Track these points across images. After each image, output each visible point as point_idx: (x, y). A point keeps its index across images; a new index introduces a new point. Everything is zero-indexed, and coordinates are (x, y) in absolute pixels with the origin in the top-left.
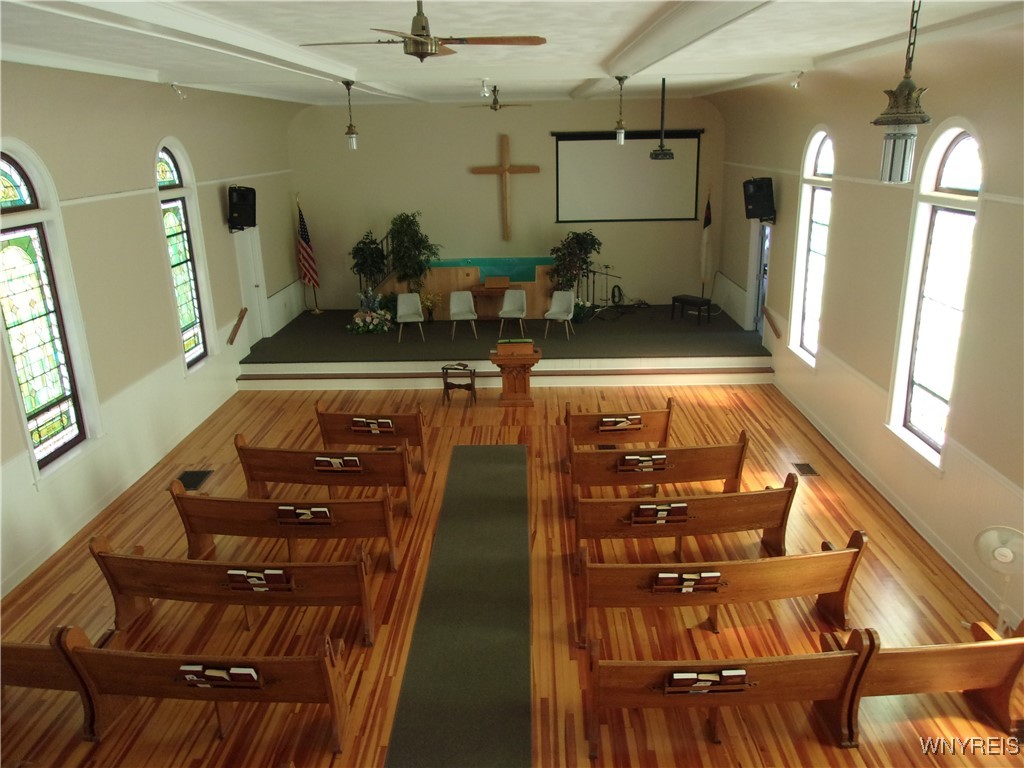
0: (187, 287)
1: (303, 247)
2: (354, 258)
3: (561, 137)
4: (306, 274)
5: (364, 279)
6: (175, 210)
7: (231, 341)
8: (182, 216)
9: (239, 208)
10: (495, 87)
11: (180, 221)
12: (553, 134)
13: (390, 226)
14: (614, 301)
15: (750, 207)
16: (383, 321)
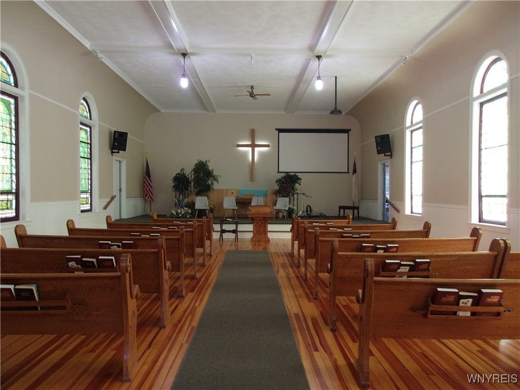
0: (86, 172)
1: (147, 180)
2: (173, 182)
3: (280, 131)
4: (147, 194)
5: (178, 193)
6: (86, 131)
7: (105, 208)
8: (89, 136)
9: (118, 142)
10: (252, 86)
11: (88, 138)
12: (277, 129)
13: (194, 167)
14: (307, 214)
15: (379, 148)
16: (187, 213)
